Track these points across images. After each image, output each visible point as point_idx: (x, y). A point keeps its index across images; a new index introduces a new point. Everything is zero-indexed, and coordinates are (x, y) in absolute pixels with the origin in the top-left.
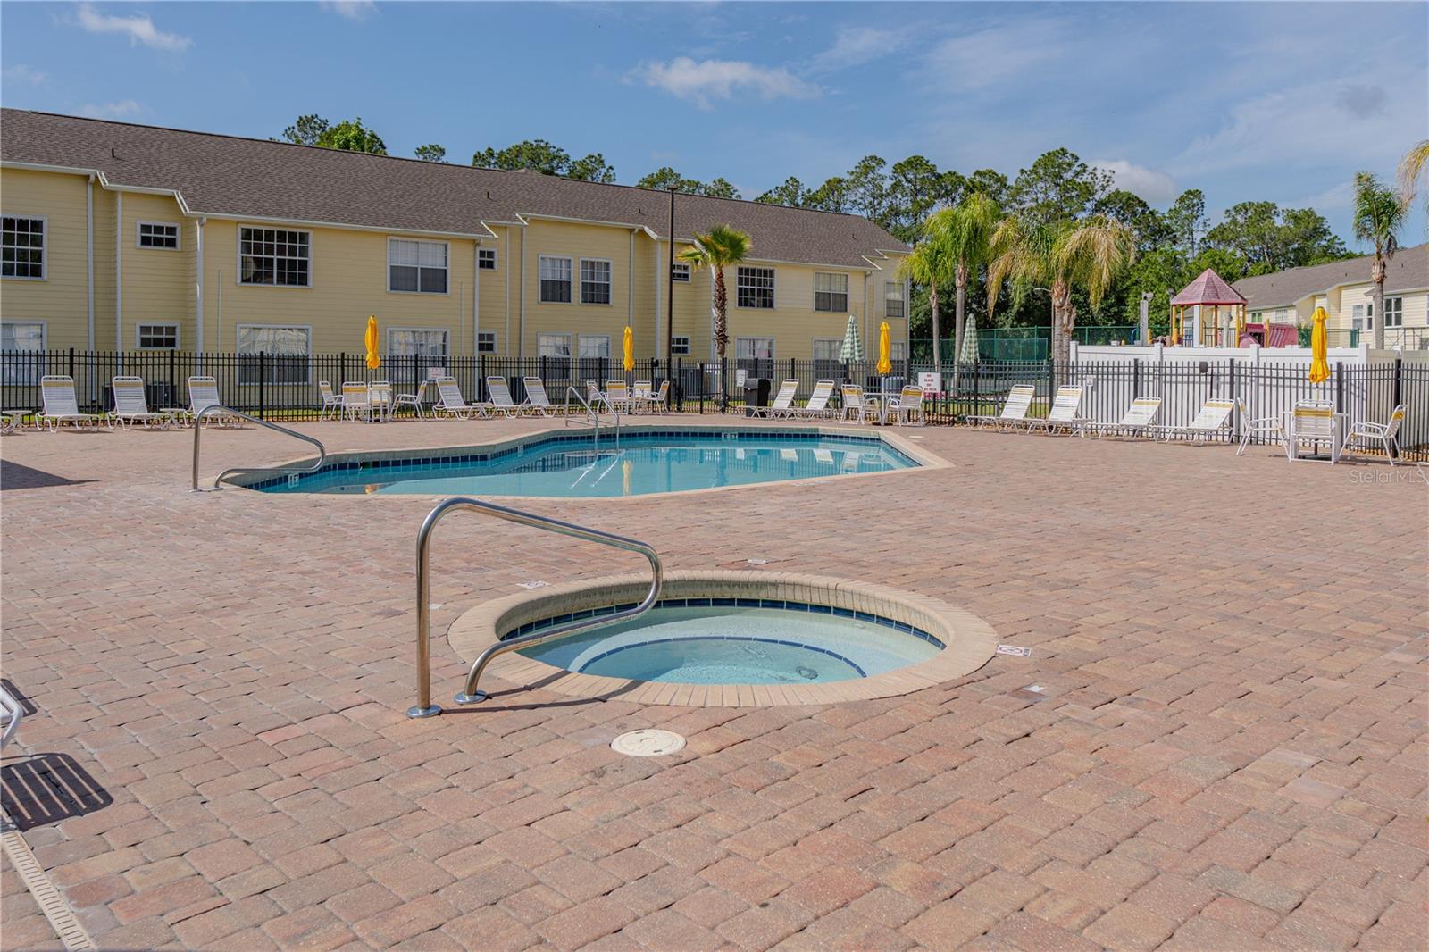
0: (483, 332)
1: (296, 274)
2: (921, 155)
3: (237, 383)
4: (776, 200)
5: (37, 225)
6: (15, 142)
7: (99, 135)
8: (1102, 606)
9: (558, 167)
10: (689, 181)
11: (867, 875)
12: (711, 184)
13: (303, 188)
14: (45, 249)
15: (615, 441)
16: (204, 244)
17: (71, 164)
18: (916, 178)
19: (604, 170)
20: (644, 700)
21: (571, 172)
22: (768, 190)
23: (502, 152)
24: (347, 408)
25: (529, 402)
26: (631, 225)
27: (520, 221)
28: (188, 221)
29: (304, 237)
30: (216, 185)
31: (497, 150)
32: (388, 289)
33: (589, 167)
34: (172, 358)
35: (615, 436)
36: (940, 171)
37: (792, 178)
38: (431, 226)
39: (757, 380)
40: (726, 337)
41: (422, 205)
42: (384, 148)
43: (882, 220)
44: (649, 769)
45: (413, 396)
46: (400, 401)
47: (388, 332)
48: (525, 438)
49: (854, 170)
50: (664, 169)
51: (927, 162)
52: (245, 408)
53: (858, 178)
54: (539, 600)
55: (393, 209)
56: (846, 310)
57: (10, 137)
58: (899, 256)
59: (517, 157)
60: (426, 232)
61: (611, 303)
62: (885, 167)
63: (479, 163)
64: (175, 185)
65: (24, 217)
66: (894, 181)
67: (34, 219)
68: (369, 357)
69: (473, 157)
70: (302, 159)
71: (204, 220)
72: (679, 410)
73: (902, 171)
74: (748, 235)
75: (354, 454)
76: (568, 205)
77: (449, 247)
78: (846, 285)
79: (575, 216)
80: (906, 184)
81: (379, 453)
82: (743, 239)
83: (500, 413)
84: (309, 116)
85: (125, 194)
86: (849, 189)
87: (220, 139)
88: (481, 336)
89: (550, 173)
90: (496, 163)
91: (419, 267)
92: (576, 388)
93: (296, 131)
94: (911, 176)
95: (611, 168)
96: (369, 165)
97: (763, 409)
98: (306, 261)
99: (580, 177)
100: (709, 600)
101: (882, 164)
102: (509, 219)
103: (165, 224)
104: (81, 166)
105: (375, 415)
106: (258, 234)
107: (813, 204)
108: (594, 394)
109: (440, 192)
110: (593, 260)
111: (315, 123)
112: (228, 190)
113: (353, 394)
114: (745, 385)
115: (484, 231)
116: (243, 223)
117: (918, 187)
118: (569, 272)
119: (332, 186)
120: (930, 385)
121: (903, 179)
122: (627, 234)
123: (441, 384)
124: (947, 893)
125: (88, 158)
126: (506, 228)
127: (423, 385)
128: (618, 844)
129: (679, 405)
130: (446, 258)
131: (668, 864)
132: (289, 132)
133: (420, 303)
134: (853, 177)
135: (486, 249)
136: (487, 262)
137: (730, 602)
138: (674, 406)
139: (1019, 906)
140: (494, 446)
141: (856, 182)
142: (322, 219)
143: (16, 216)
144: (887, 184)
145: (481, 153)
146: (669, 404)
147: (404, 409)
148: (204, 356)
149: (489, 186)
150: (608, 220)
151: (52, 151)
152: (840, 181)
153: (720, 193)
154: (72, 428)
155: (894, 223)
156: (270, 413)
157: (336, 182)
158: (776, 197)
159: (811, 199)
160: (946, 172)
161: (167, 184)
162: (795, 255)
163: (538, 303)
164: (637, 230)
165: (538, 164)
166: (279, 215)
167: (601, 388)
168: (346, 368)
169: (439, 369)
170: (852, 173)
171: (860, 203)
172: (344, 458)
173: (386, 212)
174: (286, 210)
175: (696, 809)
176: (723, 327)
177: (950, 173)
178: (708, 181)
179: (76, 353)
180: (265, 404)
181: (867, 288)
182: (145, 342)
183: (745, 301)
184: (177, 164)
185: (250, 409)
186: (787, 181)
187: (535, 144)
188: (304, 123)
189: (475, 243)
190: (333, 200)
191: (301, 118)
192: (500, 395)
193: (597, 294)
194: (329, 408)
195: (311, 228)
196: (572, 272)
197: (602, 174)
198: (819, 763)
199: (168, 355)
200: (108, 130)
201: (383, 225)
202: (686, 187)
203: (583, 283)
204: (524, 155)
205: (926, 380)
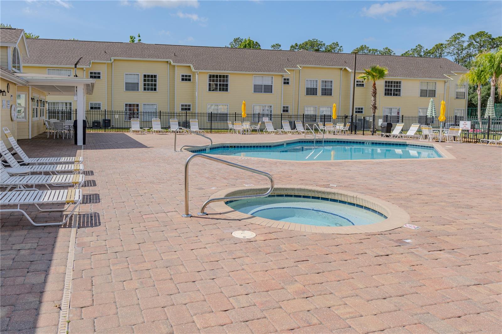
0: (284, 106)
1: (224, 88)
2: (483, 31)
3: (207, 121)
4: (411, 54)
5: (155, 76)
6: (150, 53)
7: (172, 49)
8: (476, 216)
9: (321, 48)
10: (373, 49)
11: (282, 284)
12: (382, 50)
13: (228, 61)
14: (157, 83)
15: (322, 143)
16: (198, 80)
17: (164, 58)
18: (481, 41)
19: (339, 48)
20: (252, 222)
21: (326, 49)
22: (408, 51)
23: (301, 44)
24: (236, 130)
25: (297, 129)
26: (341, 67)
27: (299, 68)
28: (194, 73)
29: (227, 76)
30: (202, 62)
31: (299, 44)
32: (253, 92)
33: (333, 47)
34: (186, 114)
35: (322, 141)
36: (493, 37)
37: (419, 45)
38: (267, 71)
39: (386, 123)
40: (376, 107)
41: (265, 64)
42: (260, 46)
43: (463, 59)
44: (238, 242)
45: (256, 126)
46: (252, 128)
47: (253, 106)
48: (287, 141)
49: (449, 39)
50: (362, 46)
51: (487, 33)
52: (206, 129)
53: (451, 42)
54: (246, 190)
55: (255, 66)
56: (435, 96)
57: (149, 52)
58: (461, 73)
59: (306, 45)
60: (265, 73)
61: (332, 95)
62: (465, 37)
63: (292, 49)
64: (191, 62)
65: (152, 74)
66: (469, 43)
67: (154, 74)
68: (243, 114)
69: (290, 47)
70: (228, 52)
71: (198, 73)
72: (355, 134)
73: (473, 38)
74: (387, 68)
75: (228, 143)
76: (317, 61)
77: (273, 77)
78: (435, 86)
79: (319, 65)
80: (475, 44)
81: (236, 143)
82: (385, 70)
83: (286, 133)
84: (237, 38)
85: (177, 66)
86: (446, 47)
87: (204, 48)
88: (284, 107)
89: (317, 50)
90: (298, 48)
91: (263, 85)
92: (309, 125)
93: (233, 43)
94: (478, 40)
95: (341, 47)
96: (249, 52)
97: (388, 134)
98: (228, 84)
99: (329, 51)
100: (310, 196)
101: (463, 36)
102: (295, 67)
103: (188, 74)
104: (166, 59)
105: (245, 132)
106: (213, 76)
107: (429, 55)
108: (321, 127)
109: (271, 59)
110: (326, 80)
111: (239, 40)
112: (206, 63)
113: (238, 125)
114: (381, 125)
115: (285, 72)
116: (209, 73)
117: (482, 44)
118: (317, 84)
119: (236, 60)
120: (465, 126)
121: (474, 41)
122: (340, 70)
123: (267, 122)
124: (306, 296)
125: (168, 56)
126: (294, 70)
127: (260, 122)
128: (212, 260)
129: (355, 132)
130: (272, 81)
131: (223, 268)
132: (231, 44)
133: (263, 96)
134: (448, 42)
135: (286, 78)
136: (286, 82)
137: (318, 198)
138: (354, 132)
139: (329, 306)
140: (274, 143)
141: (450, 44)
142: (233, 70)
143: (147, 74)
144: (465, 45)
145: (293, 45)
146: (352, 131)
147: (254, 131)
148: (198, 113)
149: (289, 56)
150: (332, 66)
151: (159, 55)
152: (442, 45)
153: (386, 53)
154: (160, 133)
155: (469, 60)
156: (214, 131)
157: (238, 59)
158: (411, 53)
159: (427, 53)
160: (497, 37)
161: (188, 62)
162: (411, 75)
163: (305, 96)
164: (343, 69)
165: (313, 47)
166: (220, 70)
167: (324, 125)
168: (236, 117)
169: (266, 118)
170: (448, 41)
171: (451, 53)
172: (225, 144)
173: (253, 67)
174: (222, 68)
175: (244, 255)
176: (375, 103)
177: (499, 37)
178: (381, 48)
179: (161, 112)
180: (212, 128)
181: (446, 87)
182: (182, 109)
183: (388, 93)
184: (192, 56)
185: (208, 129)
186: (417, 46)
187: (312, 40)
188: (236, 40)
189: (282, 76)
190: (236, 64)
191: (235, 39)
192: (287, 127)
193: (327, 92)
194: (231, 130)
195: (229, 73)
196: (318, 85)
197: (338, 49)
198: (295, 250)
199: (185, 113)
200: (174, 48)
201: (251, 71)
202: (372, 51)
203: (322, 88)
204: (308, 44)
205: (463, 124)
